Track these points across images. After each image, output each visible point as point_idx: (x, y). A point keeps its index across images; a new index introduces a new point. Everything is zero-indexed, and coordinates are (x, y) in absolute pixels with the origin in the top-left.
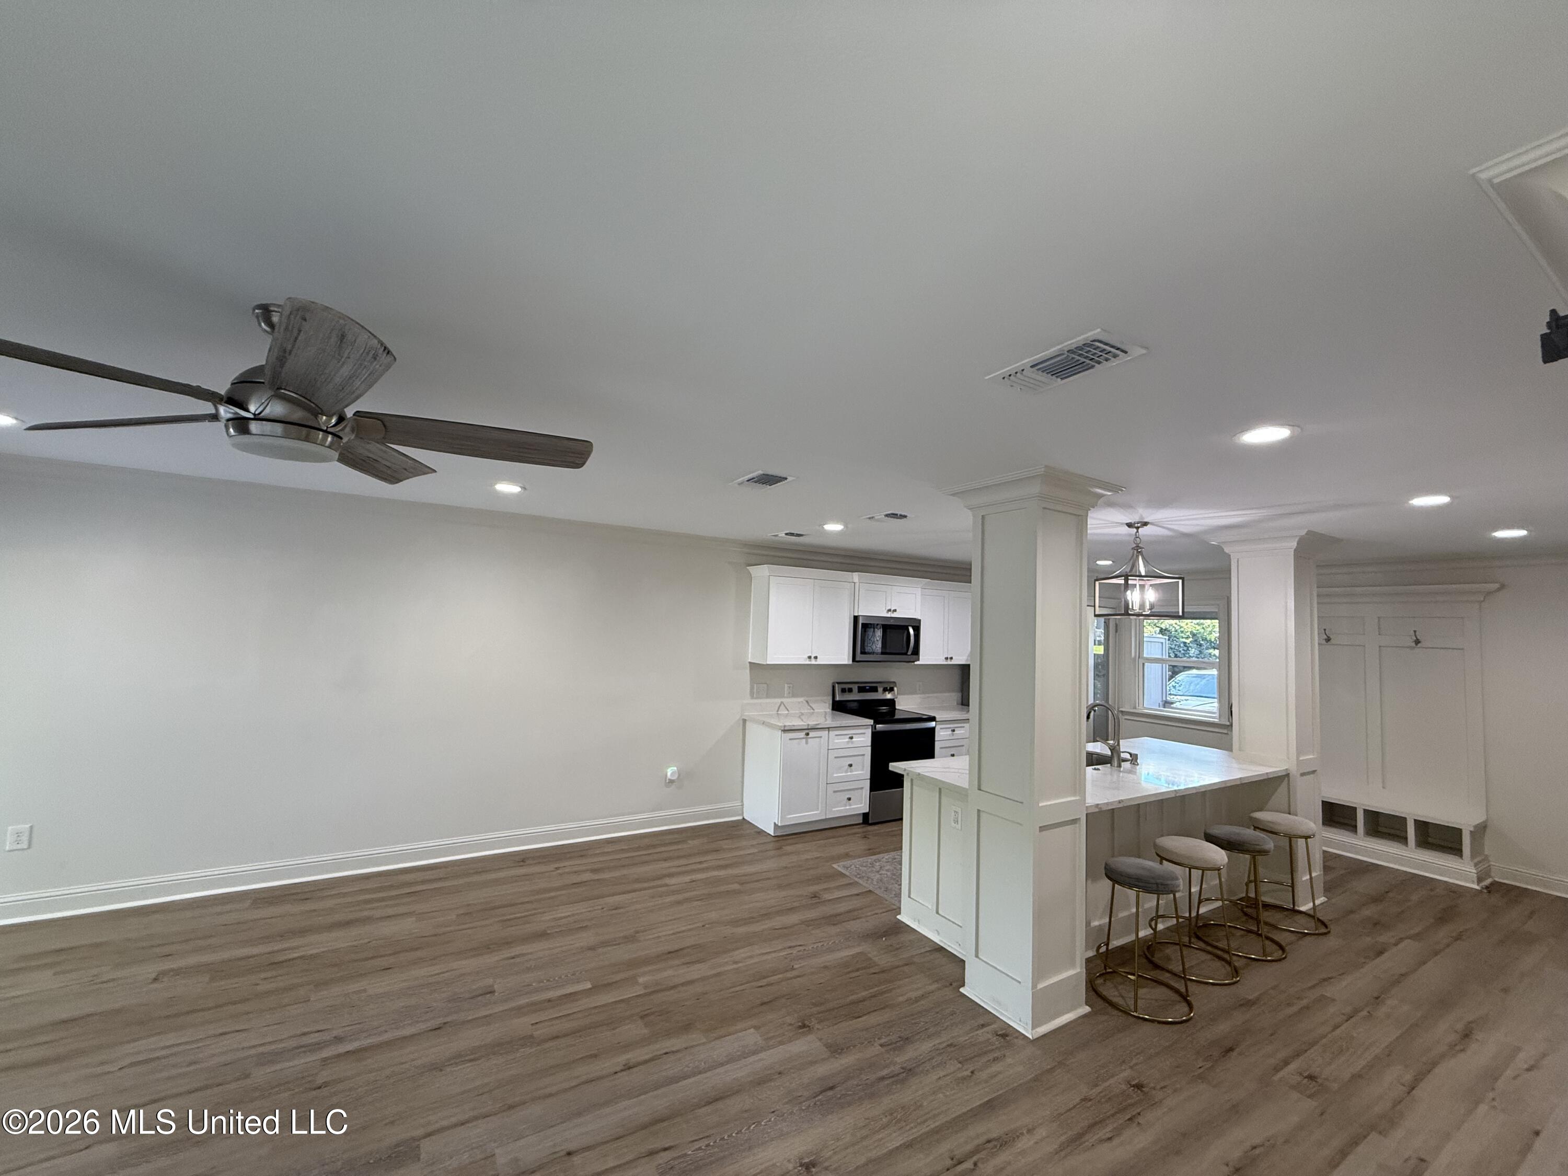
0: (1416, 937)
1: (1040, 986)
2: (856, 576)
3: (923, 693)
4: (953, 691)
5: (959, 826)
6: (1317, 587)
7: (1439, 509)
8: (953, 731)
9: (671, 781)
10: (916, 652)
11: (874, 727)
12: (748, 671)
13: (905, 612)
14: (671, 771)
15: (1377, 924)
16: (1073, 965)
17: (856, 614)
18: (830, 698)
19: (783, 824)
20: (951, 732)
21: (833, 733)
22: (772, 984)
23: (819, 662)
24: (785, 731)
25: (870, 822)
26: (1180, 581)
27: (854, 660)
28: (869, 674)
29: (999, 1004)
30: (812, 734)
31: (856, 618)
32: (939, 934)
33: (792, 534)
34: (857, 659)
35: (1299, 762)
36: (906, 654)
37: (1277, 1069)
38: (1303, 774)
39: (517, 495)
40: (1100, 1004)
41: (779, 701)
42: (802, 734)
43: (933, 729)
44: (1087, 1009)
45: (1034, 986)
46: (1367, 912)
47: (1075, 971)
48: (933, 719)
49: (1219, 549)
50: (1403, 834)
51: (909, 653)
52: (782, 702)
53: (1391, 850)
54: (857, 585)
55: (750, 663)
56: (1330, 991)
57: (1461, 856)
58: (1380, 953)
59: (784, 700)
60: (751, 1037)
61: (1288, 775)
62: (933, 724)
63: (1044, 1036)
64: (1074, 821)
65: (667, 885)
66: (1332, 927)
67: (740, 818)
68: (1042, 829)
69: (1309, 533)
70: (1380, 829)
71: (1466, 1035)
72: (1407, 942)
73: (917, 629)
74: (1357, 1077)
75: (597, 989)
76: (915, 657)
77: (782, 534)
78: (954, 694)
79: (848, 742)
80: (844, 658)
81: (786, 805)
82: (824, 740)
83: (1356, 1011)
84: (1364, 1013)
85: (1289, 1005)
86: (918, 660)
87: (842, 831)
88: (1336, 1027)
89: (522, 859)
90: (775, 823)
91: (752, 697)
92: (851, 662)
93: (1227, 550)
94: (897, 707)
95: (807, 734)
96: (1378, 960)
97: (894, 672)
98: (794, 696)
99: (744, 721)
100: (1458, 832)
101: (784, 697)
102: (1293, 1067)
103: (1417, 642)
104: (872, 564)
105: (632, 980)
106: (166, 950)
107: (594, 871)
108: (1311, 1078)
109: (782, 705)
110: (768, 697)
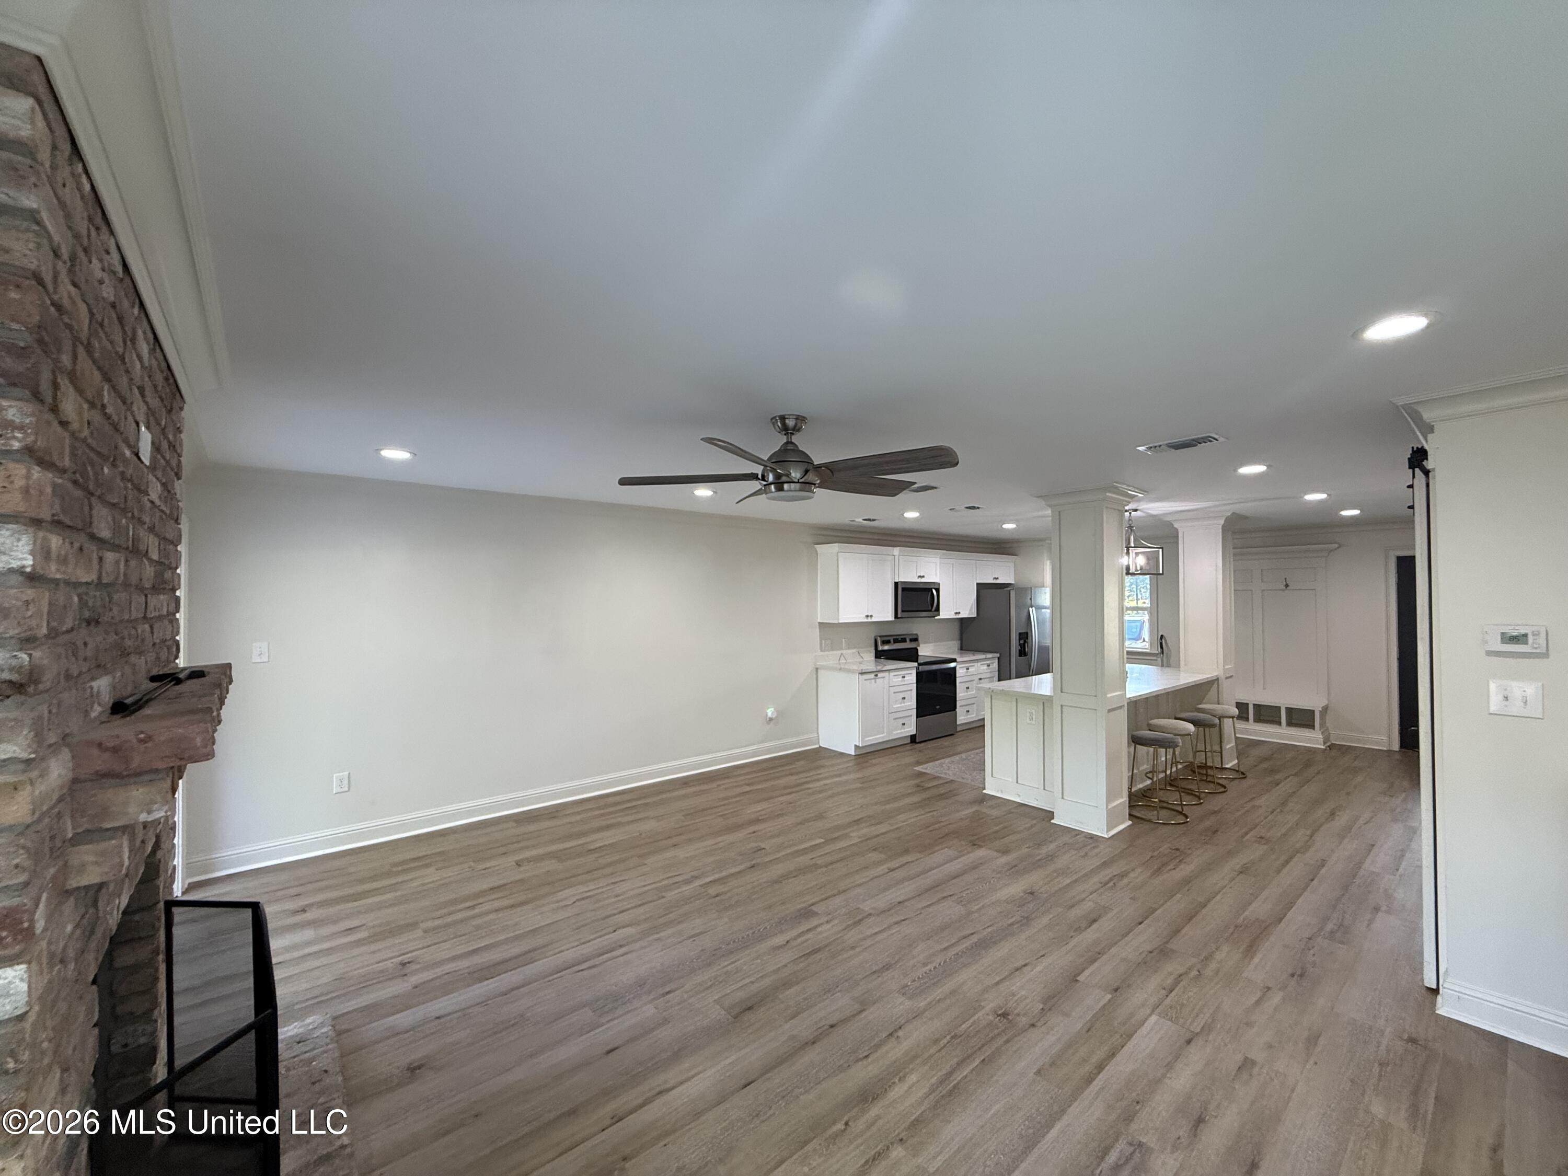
0: (1296, 775)
1: (1109, 807)
2: (896, 551)
3: (935, 642)
4: (952, 640)
5: (1034, 722)
6: (1234, 548)
7: (1321, 502)
8: (968, 669)
9: (771, 719)
10: (938, 609)
11: (918, 668)
12: (818, 630)
13: (931, 577)
14: (770, 712)
15: (1272, 771)
16: (1122, 797)
17: (897, 581)
18: (873, 649)
19: (864, 745)
20: (965, 670)
21: (892, 674)
22: (936, 829)
23: (873, 620)
24: (862, 673)
25: (917, 741)
26: (1161, 550)
27: (896, 616)
28: (903, 629)
29: (1081, 823)
30: (880, 675)
31: (896, 584)
32: (1019, 796)
33: (869, 520)
34: (899, 616)
35: (1225, 670)
36: (931, 611)
37: (1243, 837)
38: (1227, 678)
39: (711, 498)
40: (1136, 820)
41: (839, 652)
42: (872, 676)
43: (955, 668)
44: (1130, 822)
45: (1107, 807)
46: (1265, 765)
47: (1124, 799)
48: (954, 660)
49: (1170, 525)
50: (1277, 719)
51: (933, 609)
52: (842, 654)
53: (1271, 730)
54: (897, 558)
55: (819, 623)
56: (1257, 802)
57: (1314, 729)
58: (1278, 784)
59: (844, 652)
60: (947, 853)
61: (1218, 679)
62: (952, 665)
63: (1113, 836)
64: (1121, 707)
65: (809, 789)
66: (1247, 774)
67: (817, 746)
68: (1109, 711)
69: (1233, 513)
70: (1262, 718)
71: (1333, 814)
72: (1291, 777)
73: (938, 590)
74: (1284, 835)
75: (828, 842)
76: (936, 613)
77: (860, 520)
78: (955, 642)
79: (902, 681)
80: (890, 617)
81: (865, 731)
82: (887, 678)
83: (1274, 810)
84: (1278, 810)
85: (1238, 810)
86: (939, 615)
87: (899, 749)
88: (1266, 818)
89: (685, 782)
90: (856, 746)
91: (822, 651)
92: (893, 619)
93: (1176, 525)
94: (920, 654)
95: (877, 675)
96: (1278, 788)
97: (918, 626)
98: (849, 648)
99: (817, 669)
100: (1312, 712)
101: (841, 649)
102: (1252, 833)
103: (1287, 586)
104: (900, 539)
105: (846, 836)
106: (503, 850)
107: (748, 785)
108: (1261, 838)
109: (842, 657)
110: (832, 649)
